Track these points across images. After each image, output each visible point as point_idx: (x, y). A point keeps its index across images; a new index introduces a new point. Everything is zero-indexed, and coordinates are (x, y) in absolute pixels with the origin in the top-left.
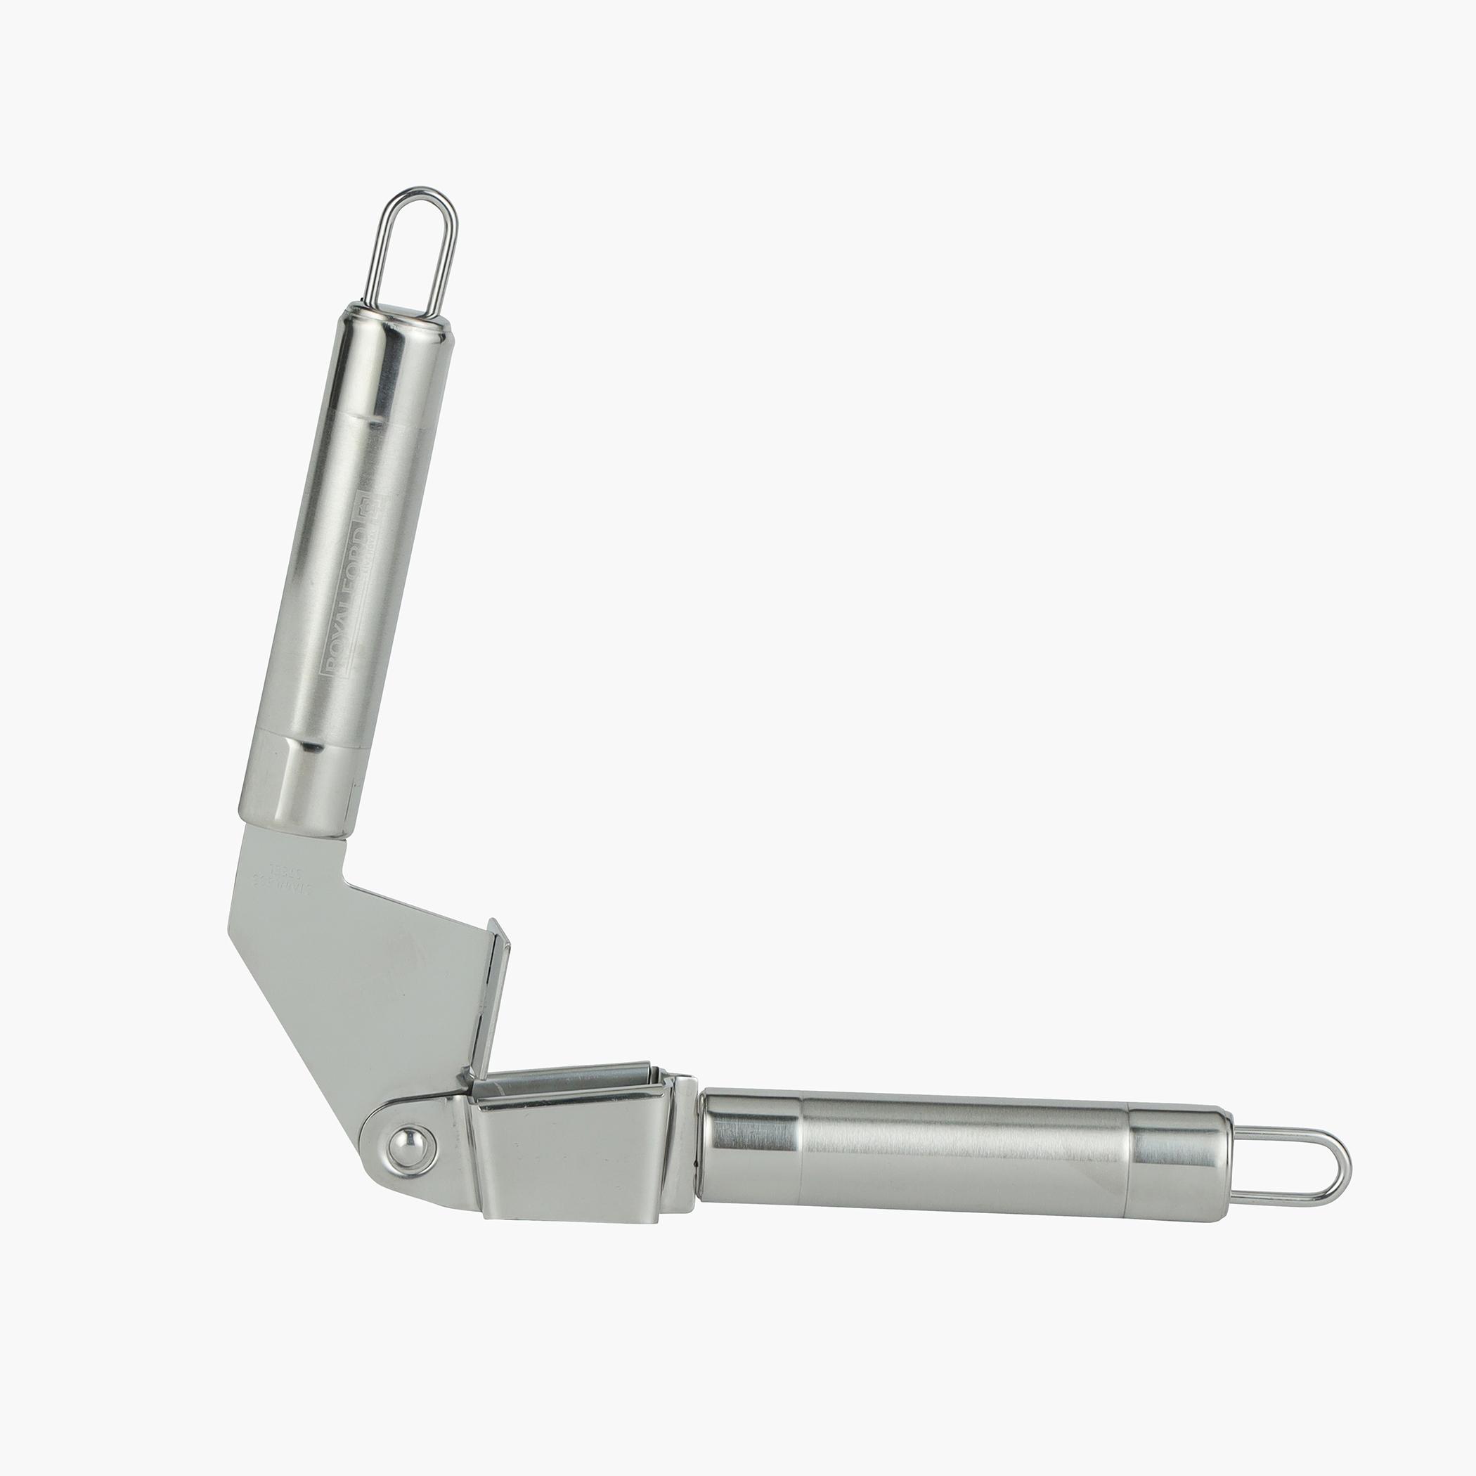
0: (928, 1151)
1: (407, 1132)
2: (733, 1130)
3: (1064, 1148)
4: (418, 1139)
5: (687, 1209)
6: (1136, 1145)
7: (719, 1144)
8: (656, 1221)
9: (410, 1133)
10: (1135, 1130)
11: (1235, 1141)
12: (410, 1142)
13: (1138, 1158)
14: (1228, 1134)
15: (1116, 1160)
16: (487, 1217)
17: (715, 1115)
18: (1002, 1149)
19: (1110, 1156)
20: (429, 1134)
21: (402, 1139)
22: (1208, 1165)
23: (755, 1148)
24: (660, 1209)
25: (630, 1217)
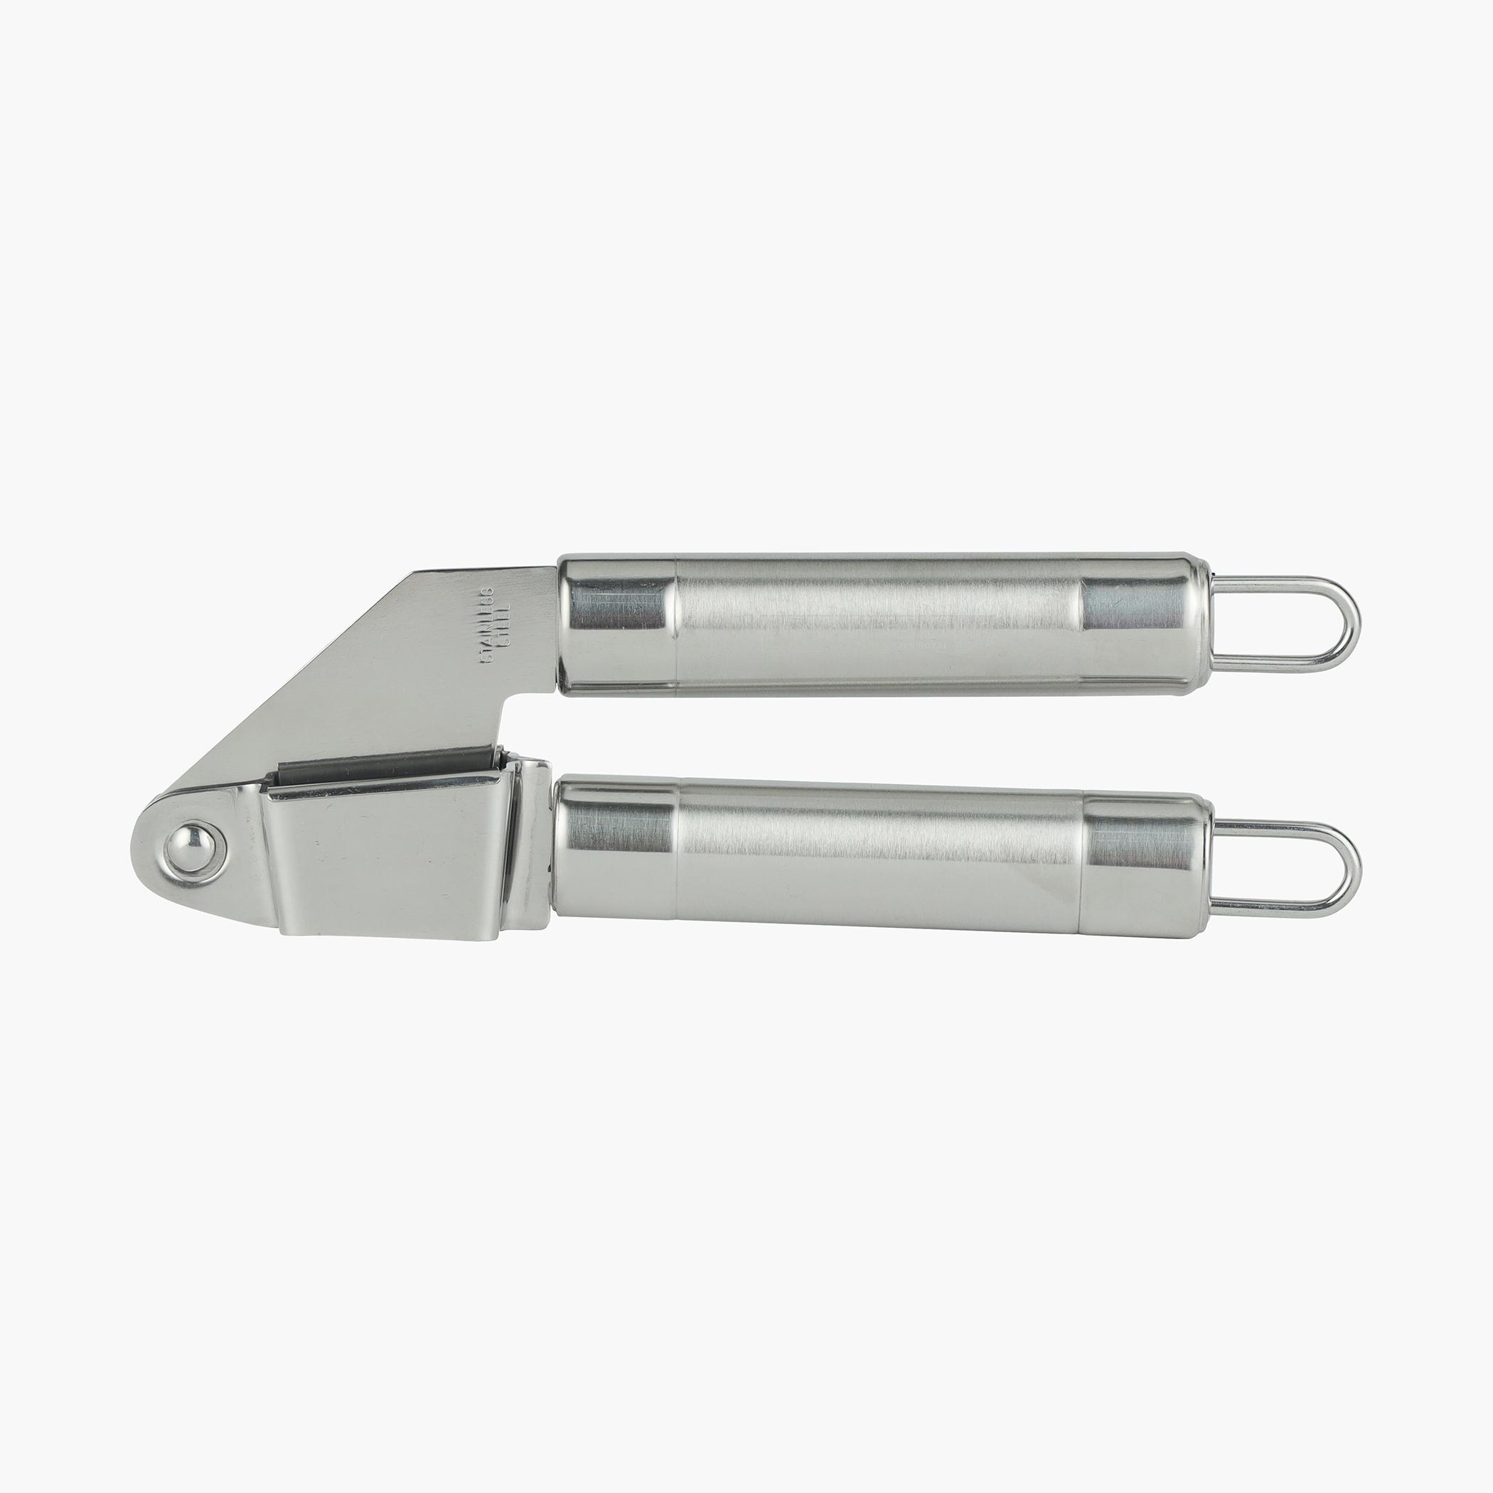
0: (833, 851)
1: (189, 828)
2: (592, 826)
3: (1001, 845)
4: (204, 837)
5: (541, 925)
6: (1093, 839)
7: (576, 842)
8: (495, 937)
9: (194, 829)
10: (1090, 820)
11: (1214, 837)
12: (195, 842)
13: (1096, 859)
14: (1205, 829)
15: (1067, 860)
16: (284, 932)
17: (571, 805)
18: (924, 847)
19: (1058, 855)
20: (218, 835)
21: (184, 836)
22: (1180, 867)
23: (618, 849)
24: (502, 924)
25: (467, 932)
